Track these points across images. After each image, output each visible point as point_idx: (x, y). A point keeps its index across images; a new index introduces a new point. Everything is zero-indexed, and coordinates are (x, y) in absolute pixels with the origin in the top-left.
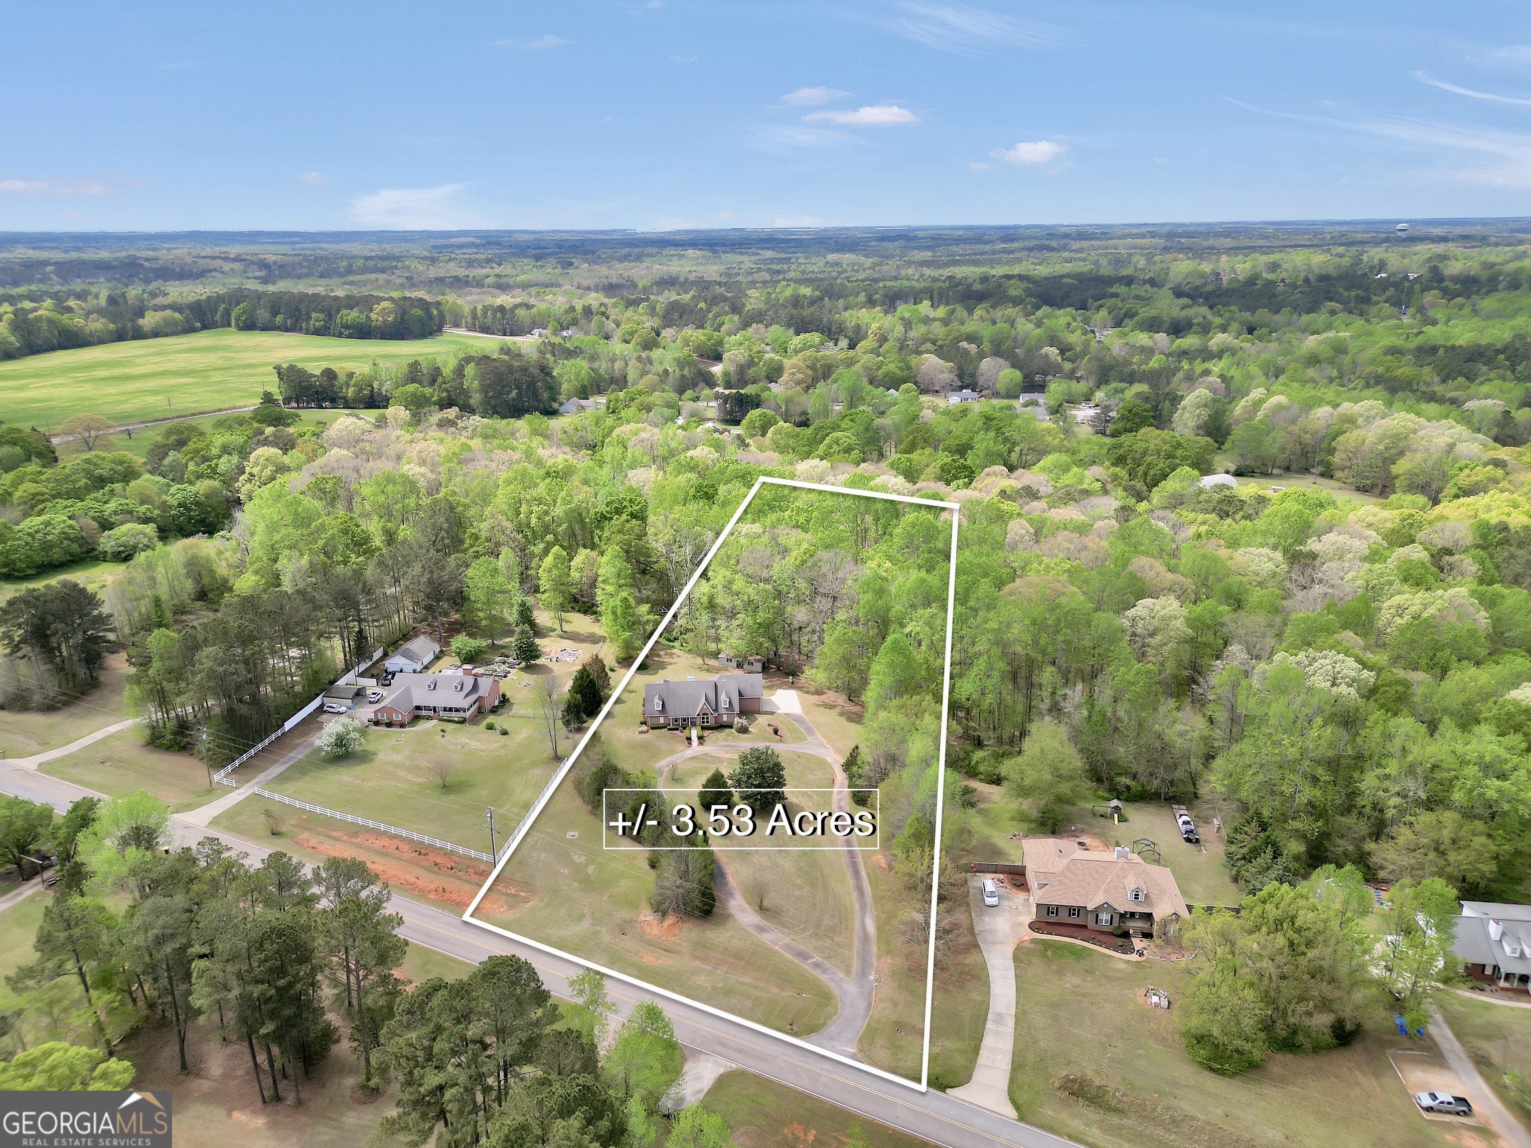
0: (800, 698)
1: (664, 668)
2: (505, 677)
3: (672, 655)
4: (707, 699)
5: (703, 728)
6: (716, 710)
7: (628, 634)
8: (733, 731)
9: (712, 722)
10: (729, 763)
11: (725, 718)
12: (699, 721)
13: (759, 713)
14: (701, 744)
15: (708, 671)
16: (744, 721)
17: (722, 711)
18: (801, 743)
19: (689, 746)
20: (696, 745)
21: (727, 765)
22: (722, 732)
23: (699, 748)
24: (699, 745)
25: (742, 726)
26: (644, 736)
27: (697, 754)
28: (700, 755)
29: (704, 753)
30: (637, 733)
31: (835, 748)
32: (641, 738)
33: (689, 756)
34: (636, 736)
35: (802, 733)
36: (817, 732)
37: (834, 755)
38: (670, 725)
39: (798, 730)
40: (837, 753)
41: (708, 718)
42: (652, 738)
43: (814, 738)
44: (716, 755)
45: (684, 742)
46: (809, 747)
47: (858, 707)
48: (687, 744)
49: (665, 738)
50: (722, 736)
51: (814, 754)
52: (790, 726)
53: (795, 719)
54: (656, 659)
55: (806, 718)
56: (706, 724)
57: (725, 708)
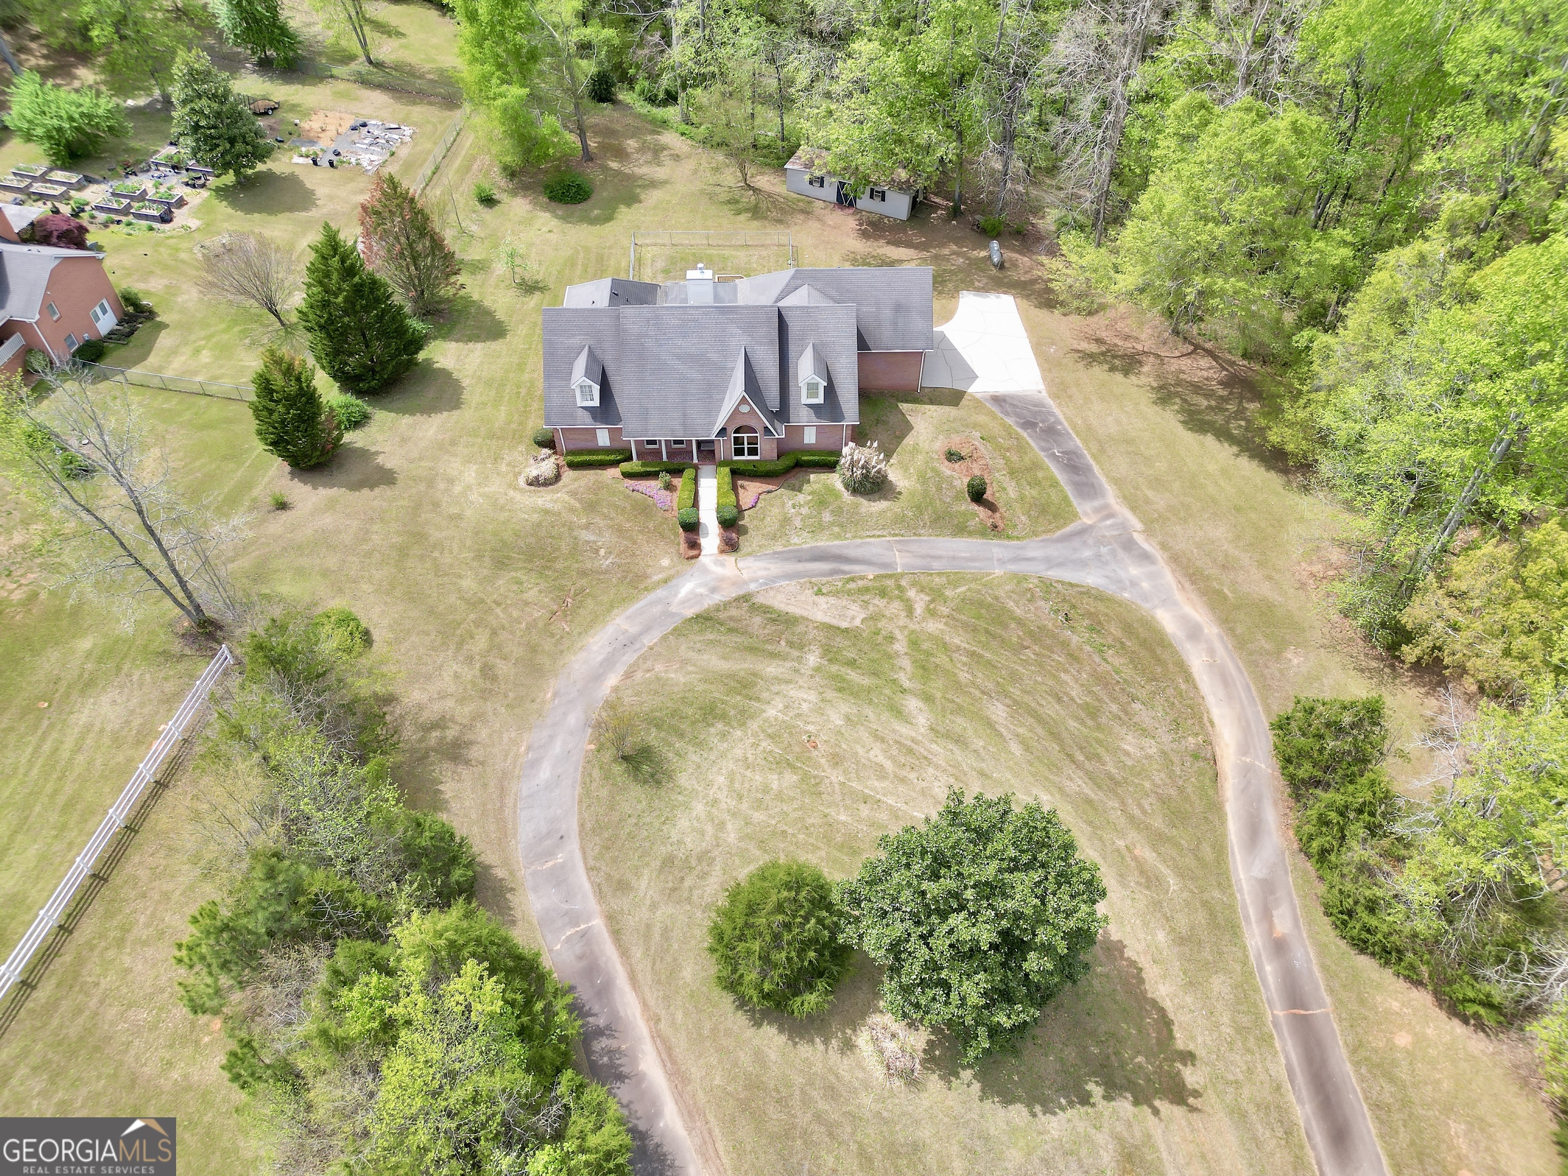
0: (1031, 328)
1: (632, 199)
2: (164, 219)
3: (657, 151)
4: (751, 379)
5: (737, 475)
6: (781, 414)
7: (517, 91)
8: (837, 483)
10: (828, 652)
11: (810, 437)
12: (724, 449)
13: (915, 395)
14: (730, 546)
15: (756, 212)
16: (873, 459)
18: (1058, 533)
19: (693, 557)
20: (716, 551)
21: (845, 708)
22: (800, 490)
23: (722, 565)
24: (722, 552)
25: (865, 477)
26: (545, 499)
27: (718, 598)
28: (727, 605)
29: (742, 592)
30: (522, 481)
31: (1176, 559)
32: (534, 510)
33: (690, 613)
34: (518, 496)
35: (1055, 484)
36: (1103, 480)
37: (1178, 596)
38: (630, 458)
39: (1040, 475)
40: (1187, 585)
41: (754, 441)
42: (572, 510)
43: (1097, 510)
44: (779, 602)
45: (677, 535)
46: (1087, 553)
47: (1205, 362)
48: (683, 546)
49: (613, 515)
50: (800, 506)
51: (1110, 589)
52: (1015, 458)
53: (1028, 425)
54: (614, 165)
55: (1061, 417)
56: (747, 457)
57: (811, 406)
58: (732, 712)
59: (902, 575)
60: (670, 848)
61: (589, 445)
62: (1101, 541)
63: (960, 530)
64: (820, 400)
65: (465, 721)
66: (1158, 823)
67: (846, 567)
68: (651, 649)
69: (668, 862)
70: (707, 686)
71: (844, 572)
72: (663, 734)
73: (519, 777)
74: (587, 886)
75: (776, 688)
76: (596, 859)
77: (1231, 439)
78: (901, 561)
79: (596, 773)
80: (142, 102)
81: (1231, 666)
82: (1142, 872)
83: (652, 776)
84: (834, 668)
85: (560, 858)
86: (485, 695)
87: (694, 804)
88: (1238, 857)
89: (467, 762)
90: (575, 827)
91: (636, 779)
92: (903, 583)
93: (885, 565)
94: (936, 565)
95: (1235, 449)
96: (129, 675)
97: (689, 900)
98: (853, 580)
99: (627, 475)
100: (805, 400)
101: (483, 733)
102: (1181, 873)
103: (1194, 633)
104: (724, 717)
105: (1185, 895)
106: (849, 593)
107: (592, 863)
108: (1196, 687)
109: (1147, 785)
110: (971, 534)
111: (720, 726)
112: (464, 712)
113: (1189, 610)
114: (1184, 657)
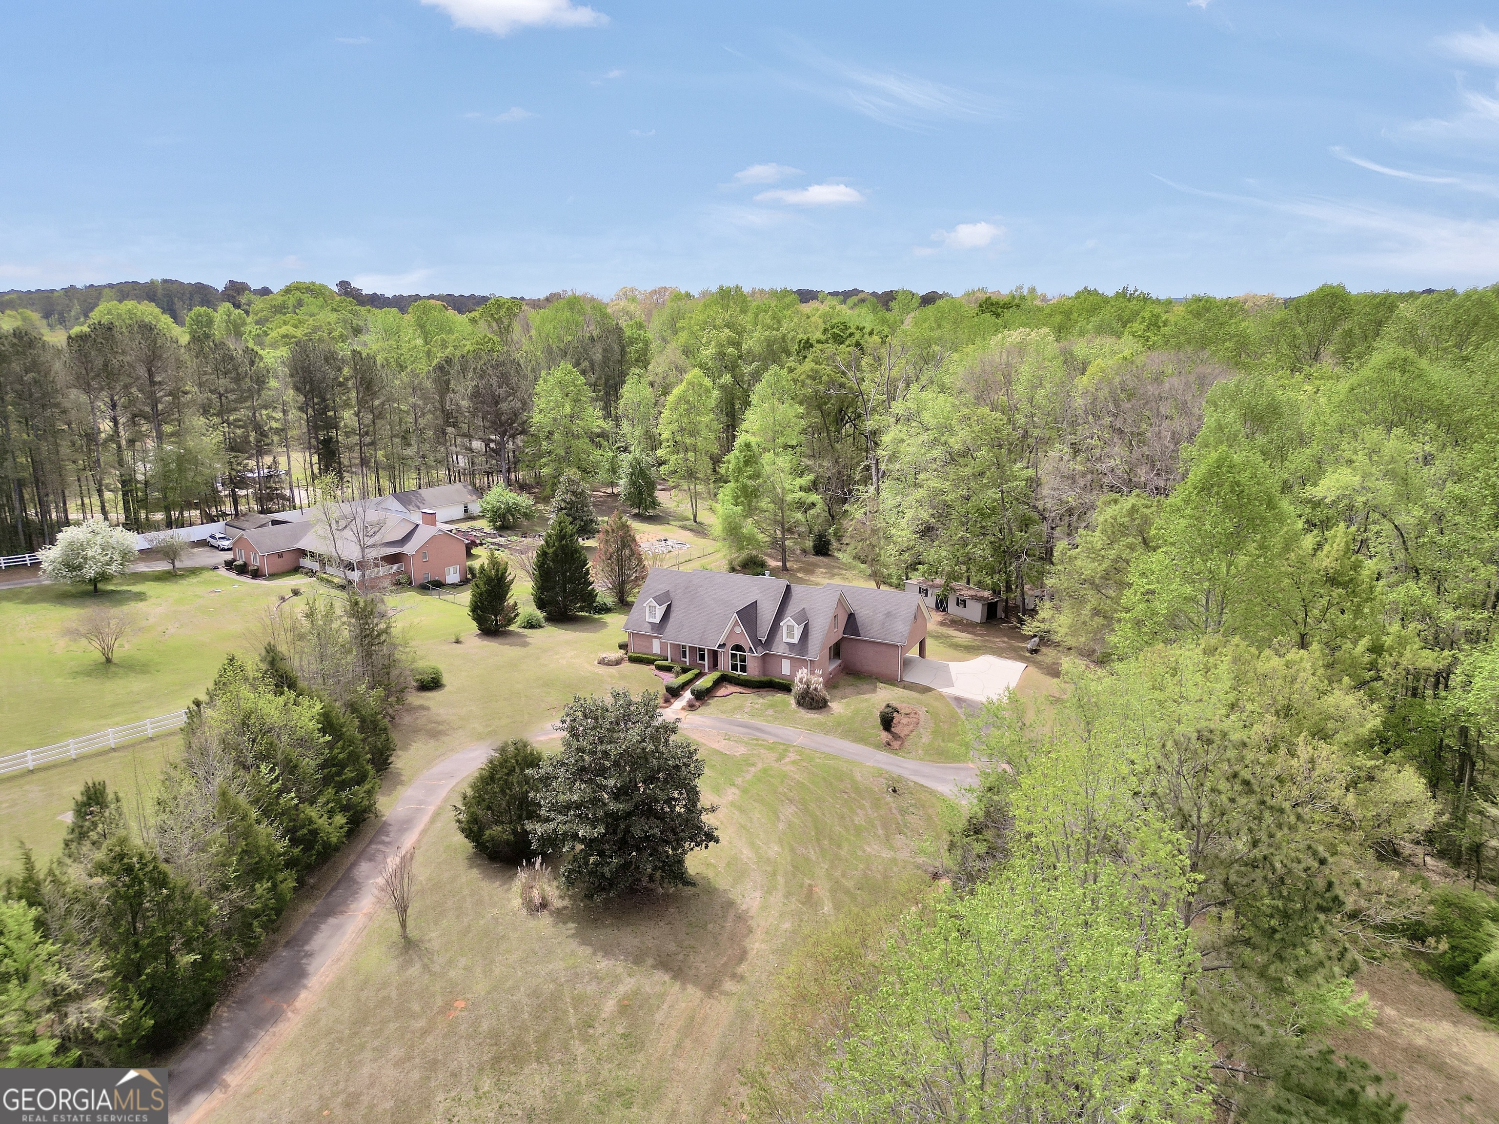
8: (789, 698)
9: (753, 671)
11: (783, 667)
17: (779, 648)
18: (941, 764)
26: (602, 669)
30: (596, 662)
32: (590, 672)
34: (587, 666)
56: (738, 672)
57: (788, 644)
59: (794, 746)
61: (645, 650)
63: (872, 743)
64: (797, 641)
73: (458, 752)
74: (443, 795)
78: (800, 740)
92: (791, 749)
93: (787, 740)
94: (825, 749)
98: (756, 740)
99: (659, 668)
100: (786, 639)
106: (748, 743)
110: (867, 744)
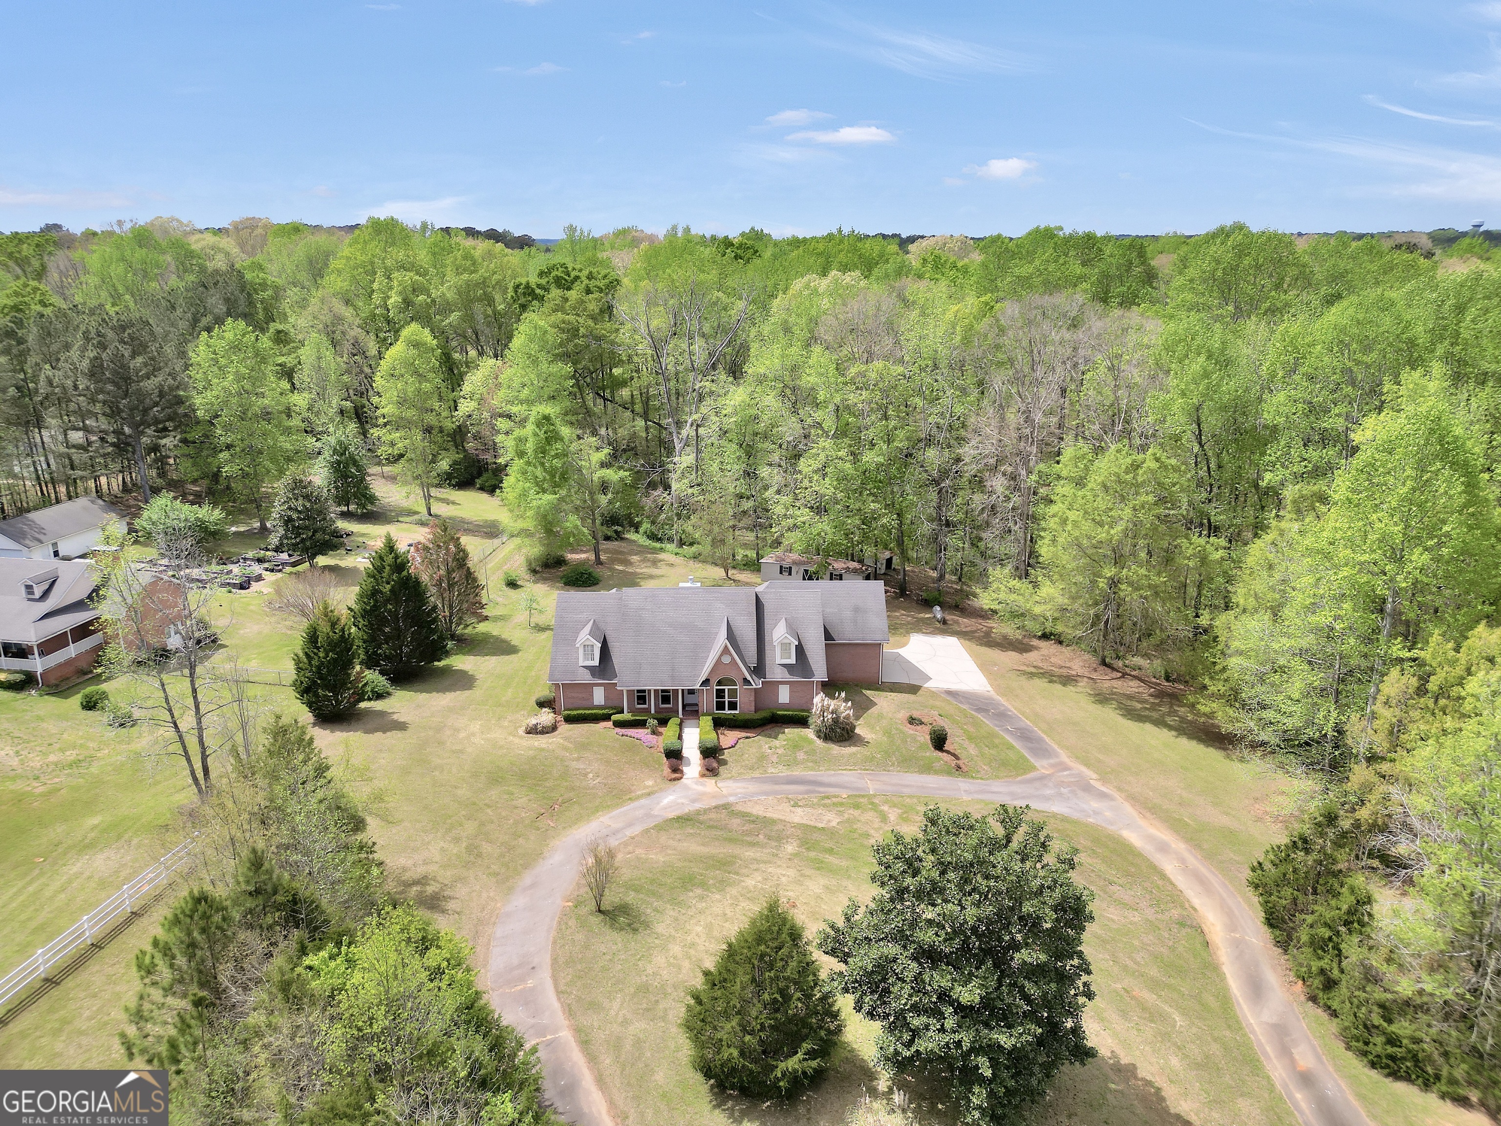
2: (243, 587)
3: (655, 562)
4: (731, 636)
5: (719, 723)
6: (759, 670)
7: (549, 498)
8: (809, 733)
9: (745, 705)
10: (806, 843)
11: (784, 696)
12: (707, 701)
13: (878, 686)
14: (711, 772)
16: (841, 706)
17: (775, 673)
18: (1019, 778)
19: (675, 779)
20: (697, 775)
21: (823, 881)
22: (776, 738)
23: (703, 785)
24: (703, 776)
25: (836, 721)
26: (541, 741)
27: (698, 806)
28: (706, 811)
29: (721, 802)
30: (521, 731)
31: (1132, 798)
32: (530, 748)
33: (672, 815)
34: (517, 740)
35: (1011, 747)
36: (1056, 747)
37: (1141, 822)
38: (622, 712)
39: (997, 741)
40: (1148, 815)
41: (733, 693)
42: (566, 749)
43: (1052, 766)
44: (757, 810)
45: (660, 764)
46: (1048, 792)
47: (1135, 683)
48: (667, 771)
49: (603, 751)
50: (776, 748)
51: (1076, 815)
52: (972, 730)
53: (979, 710)
54: (620, 568)
55: (1010, 707)
56: (727, 712)
57: (784, 665)
58: (711, 882)
59: (875, 796)
60: (644, 978)
61: (585, 703)
62: (1061, 784)
63: (927, 769)
64: (793, 661)
65: (446, 882)
66: (1154, 972)
67: (821, 789)
68: (633, 838)
69: (644, 989)
70: (686, 864)
71: (820, 792)
72: (641, 896)
73: (494, 923)
74: (556, 1005)
75: (755, 866)
76: (567, 984)
77: (1170, 728)
78: (872, 786)
79: (572, 923)
80: (242, 529)
81: (1203, 870)
82: (1144, 1009)
83: (629, 925)
84: (812, 854)
85: (530, 983)
86: (467, 865)
87: (670, 946)
88: (1245, 1007)
89: (443, 911)
90: (547, 959)
91: (612, 926)
92: (876, 801)
93: (858, 789)
94: (906, 791)
95: (1174, 733)
96: (129, 842)
97: (664, 1018)
98: (828, 798)
99: (619, 724)
100: (779, 661)
101: (461, 891)
102: (1184, 1012)
103: (1163, 848)
104: (703, 885)
105: (1194, 1030)
106: (825, 806)
107: (562, 988)
108: (1172, 883)
109: (1136, 943)
110: (936, 772)
111: (699, 891)
112: (446, 876)
113: (1153, 831)
114: (1157, 864)
